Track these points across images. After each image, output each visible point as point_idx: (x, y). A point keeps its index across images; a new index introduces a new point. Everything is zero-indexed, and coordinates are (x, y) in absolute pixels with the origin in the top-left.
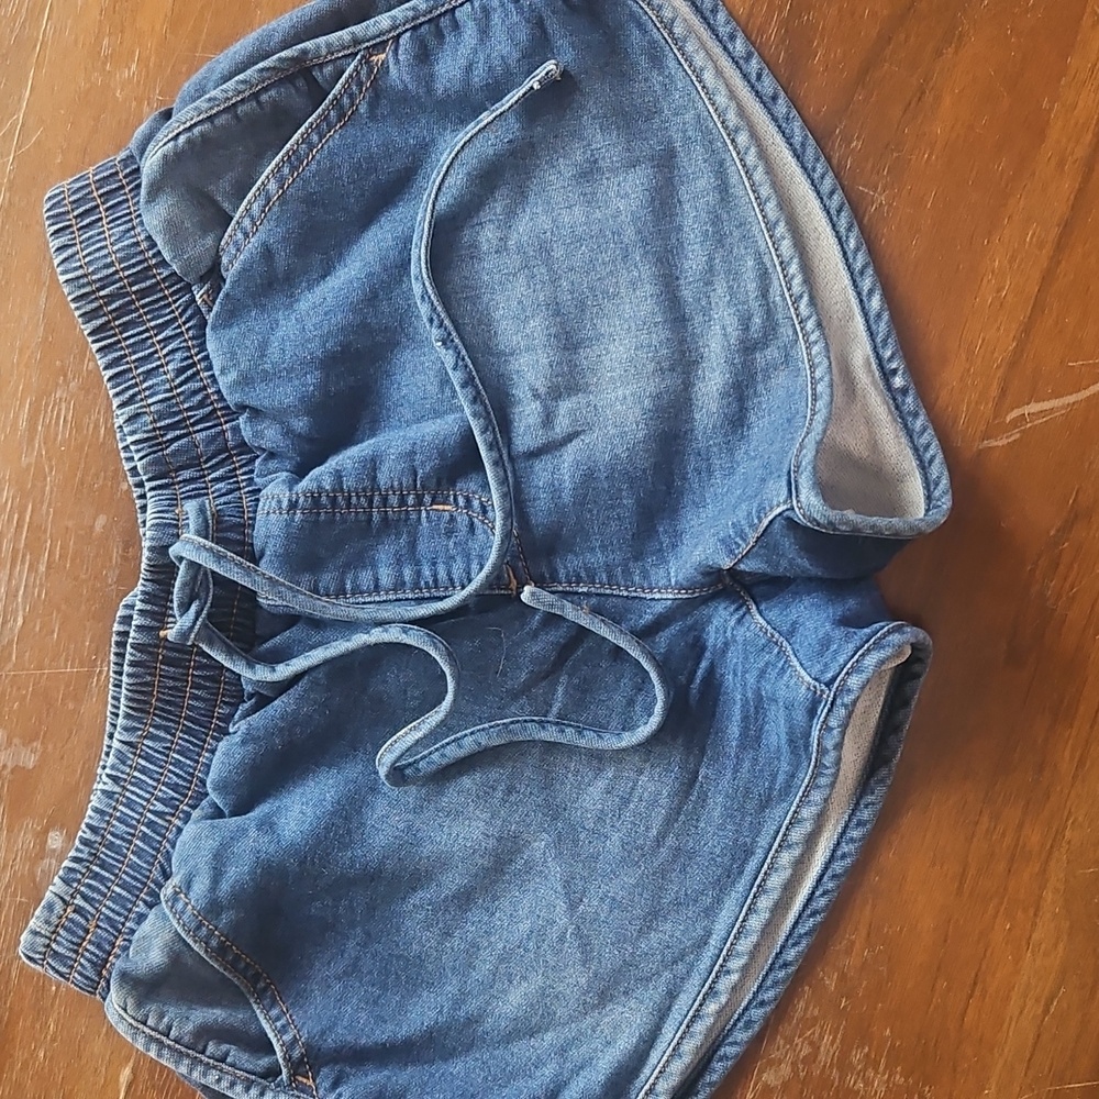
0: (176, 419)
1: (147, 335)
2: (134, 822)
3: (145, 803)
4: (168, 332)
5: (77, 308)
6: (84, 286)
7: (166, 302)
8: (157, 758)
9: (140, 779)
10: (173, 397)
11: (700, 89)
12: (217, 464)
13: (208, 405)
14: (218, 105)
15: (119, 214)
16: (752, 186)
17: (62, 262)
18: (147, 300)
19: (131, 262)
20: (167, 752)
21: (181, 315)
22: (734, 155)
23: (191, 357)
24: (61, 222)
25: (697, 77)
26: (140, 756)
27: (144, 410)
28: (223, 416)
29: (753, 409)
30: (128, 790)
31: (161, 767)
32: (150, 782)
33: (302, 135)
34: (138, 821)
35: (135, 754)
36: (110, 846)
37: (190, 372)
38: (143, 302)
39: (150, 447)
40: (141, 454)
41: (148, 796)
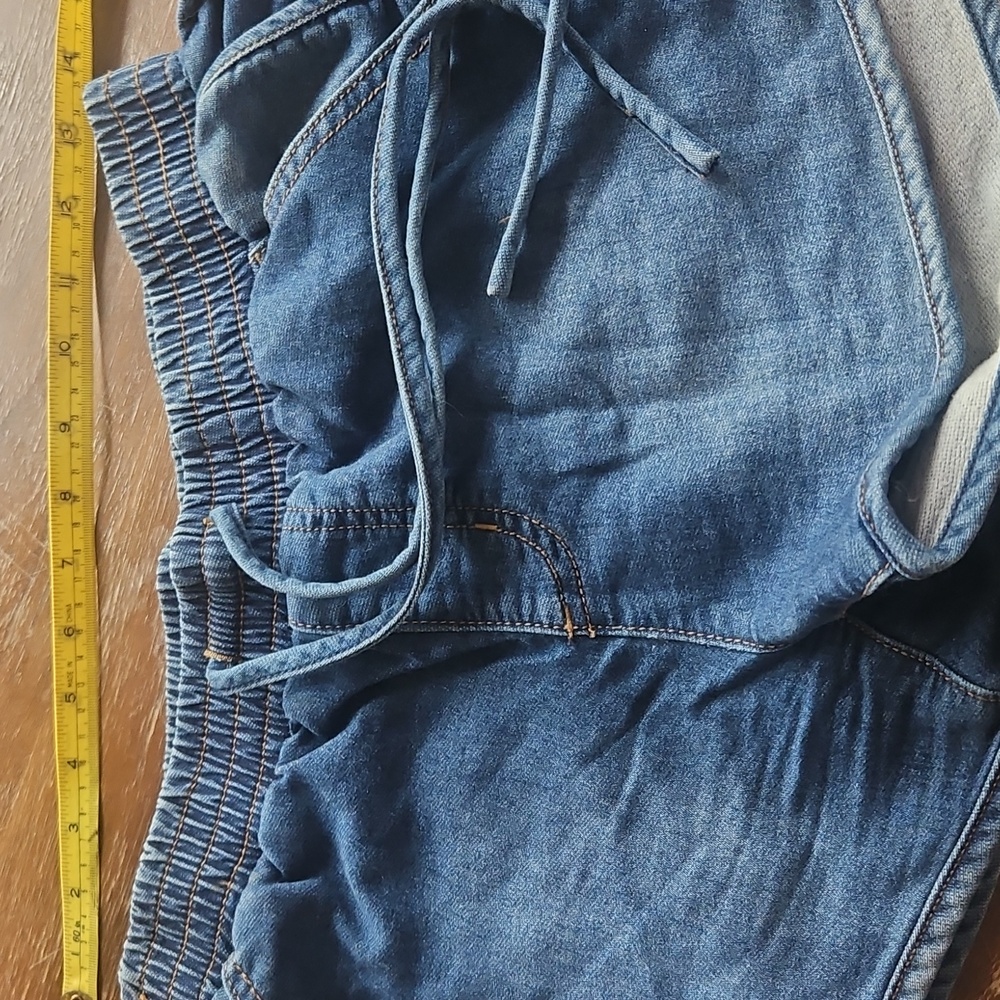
0: (213, 392)
1: (201, 293)
2: (186, 894)
3: (195, 870)
4: (220, 293)
5: (136, 258)
6: (140, 234)
7: (222, 258)
8: (206, 815)
9: (187, 842)
10: (214, 366)
11: (849, 26)
12: (251, 448)
13: (247, 380)
14: (281, 29)
15: (177, 153)
16: (896, 157)
17: (120, 204)
18: (203, 254)
19: (187, 210)
20: (216, 805)
21: (234, 273)
22: (881, 115)
23: (236, 322)
24: (117, 157)
25: (848, 11)
26: (187, 815)
27: (184, 377)
28: (261, 394)
29: (877, 436)
30: (174, 857)
31: (211, 825)
32: (199, 843)
33: (365, 70)
34: (189, 891)
35: (181, 812)
36: (165, 922)
37: (232, 341)
38: (199, 256)
39: (185, 419)
40: (176, 426)
41: (197, 860)
